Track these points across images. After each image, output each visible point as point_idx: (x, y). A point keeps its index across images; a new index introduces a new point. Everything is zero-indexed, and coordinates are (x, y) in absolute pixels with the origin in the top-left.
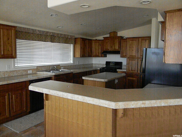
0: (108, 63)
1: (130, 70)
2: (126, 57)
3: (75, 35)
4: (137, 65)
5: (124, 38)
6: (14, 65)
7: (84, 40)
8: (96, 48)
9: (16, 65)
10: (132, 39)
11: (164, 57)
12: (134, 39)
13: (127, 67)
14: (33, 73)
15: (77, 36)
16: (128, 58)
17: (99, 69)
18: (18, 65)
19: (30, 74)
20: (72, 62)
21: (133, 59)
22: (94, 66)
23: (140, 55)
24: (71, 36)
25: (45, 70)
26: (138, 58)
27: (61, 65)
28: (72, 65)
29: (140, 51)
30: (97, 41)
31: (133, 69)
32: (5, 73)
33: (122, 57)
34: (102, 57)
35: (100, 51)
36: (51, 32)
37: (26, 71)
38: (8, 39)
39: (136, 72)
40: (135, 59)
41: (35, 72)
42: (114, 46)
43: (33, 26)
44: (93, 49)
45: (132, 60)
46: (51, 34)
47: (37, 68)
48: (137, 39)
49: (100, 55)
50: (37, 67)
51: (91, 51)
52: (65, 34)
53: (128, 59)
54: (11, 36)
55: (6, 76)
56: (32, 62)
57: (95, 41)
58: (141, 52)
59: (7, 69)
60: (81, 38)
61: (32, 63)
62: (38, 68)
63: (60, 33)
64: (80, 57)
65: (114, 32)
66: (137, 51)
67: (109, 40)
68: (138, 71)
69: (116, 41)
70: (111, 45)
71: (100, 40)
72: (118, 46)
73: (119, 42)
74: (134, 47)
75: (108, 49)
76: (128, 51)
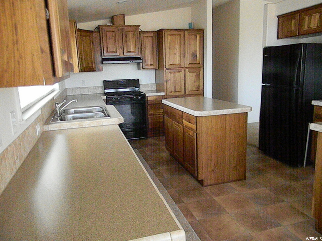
4: (183, 81)
8: (85, 49)
10: (171, 32)
12: (176, 32)
17: (105, 98)
22: (69, 93)
26: (184, 68)
29: (187, 56)
31: (178, 89)
32: (13, 152)
33: (143, 69)
37: (34, 127)
41: (41, 126)
42: (127, 46)
44: (82, 53)
45: (174, 73)
47: (42, 114)
49: (94, 66)
53: (167, 71)
55: (17, 164)
66: (182, 56)
67: (113, 31)
68: (185, 92)
69: (130, 35)
70: (121, 44)
71: (91, 32)
72: (137, 46)
73: (137, 38)
74: (176, 47)
75: (114, 52)
76: (167, 56)
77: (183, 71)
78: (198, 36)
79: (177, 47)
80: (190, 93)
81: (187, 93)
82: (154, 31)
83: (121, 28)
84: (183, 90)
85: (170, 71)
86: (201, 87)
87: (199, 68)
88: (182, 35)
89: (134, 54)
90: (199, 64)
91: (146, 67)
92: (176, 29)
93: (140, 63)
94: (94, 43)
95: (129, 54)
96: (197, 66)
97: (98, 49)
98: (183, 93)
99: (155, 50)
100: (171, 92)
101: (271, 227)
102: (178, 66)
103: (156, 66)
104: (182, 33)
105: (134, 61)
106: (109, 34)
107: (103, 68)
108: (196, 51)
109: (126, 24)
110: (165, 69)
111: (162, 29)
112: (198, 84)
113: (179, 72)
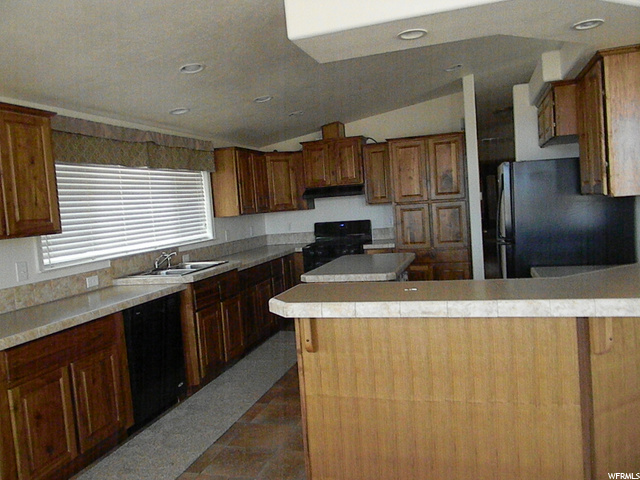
0: (321, 228)
1: (407, 243)
2: (391, 203)
3: (212, 139)
4: (427, 224)
5: (369, 141)
6: (41, 262)
7: (244, 153)
8: (279, 180)
9: (46, 262)
10: (403, 143)
11: (605, 179)
12: (412, 142)
13: (396, 233)
14: (102, 286)
15: (218, 143)
16: (398, 204)
17: (301, 250)
18: (54, 260)
19: (93, 291)
20: (209, 235)
21: (416, 206)
22: (270, 242)
23: (433, 191)
24: (202, 143)
25: (137, 270)
26: (429, 202)
27: (180, 250)
28: (212, 244)
29: (433, 180)
30: (281, 158)
31: (418, 237)
32: (12, 295)
33: (370, 204)
34: (300, 208)
35: (293, 190)
36: (147, 130)
37: (79, 279)
38: (33, 162)
39: (427, 245)
40: (419, 206)
41: (106, 280)
42: (342, 170)
43: (90, 108)
44: (272, 185)
45: (411, 210)
46: (148, 138)
47: (113, 267)
48: (420, 142)
49: (294, 202)
50: (113, 260)
51: (266, 192)
52: (185, 135)
53: (398, 207)
54: (39, 147)
55: (19, 306)
56: (95, 244)
57: (274, 158)
58: (437, 180)
59: (17, 280)
60: (237, 148)
61: (96, 250)
62: (116, 266)
63: (171, 133)
64: (237, 214)
65: (337, 123)
66: (424, 181)
67: (320, 150)
68: (432, 244)
69: (347, 152)
70: (332, 167)
72: (357, 169)
74: (412, 167)
75: (323, 180)
76: (397, 183)
77: (426, 206)
78: (453, 145)
79: (415, 167)
80: (442, 245)
81: (436, 245)
83: (332, 143)
84: (428, 239)
85: (403, 207)
86: (465, 235)
87: (459, 200)
88: (422, 147)
90: (458, 193)
91: (374, 201)
92: (412, 138)
95: (344, 181)
96: (453, 196)
97: (301, 177)
102: (417, 199)
103: (390, 198)
104: (422, 143)
108: (449, 171)
109: (346, 135)
110: (394, 204)
112: (458, 229)
113: (420, 209)
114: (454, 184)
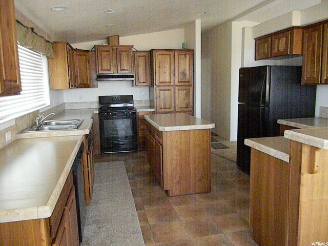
4: (172, 98)
8: (81, 67)
16: (157, 86)
17: (98, 112)
21: (167, 88)
22: (67, 107)
23: (176, 80)
26: (174, 86)
28: (50, 108)
29: (177, 74)
30: (83, 54)
31: (168, 105)
35: (89, 75)
40: (169, 88)
42: (121, 65)
45: (165, 90)
49: (89, 82)
51: (75, 75)
53: (157, 88)
57: (78, 53)
58: (179, 74)
60: (68, 43)
64: (68, 88)
65: (118, 36)
66: (172, 74)
67: (108, 51)
68: (175, 109)
69: (124, 54)
70: (115, 63)
71: (88, 51)
72: (130, 65)
73: (130, 57)
74: (166, 66)
75: (109, 70)
76: (157, 74)
77: (172, 88)
78: (188, 56)
79: (168, 66)
80: (180, 110)
81: (177, 110)
82: (147, 51)
83: (115, 48)
84: (173, 106)
85: (160, 88)
86: (191, 104)
87: (189, 86)
88: (172, 56)
89: (127, 72)
90: (189, 82)
91: (139, 84)
92: (166, 50)
93: (133, 80)
94: (90, 62)
95: (122, 72)
96: (187, 84)
97: (94, 67)
98: (172, 109)
99: (148, 69)
100: (161, 108)
101: (213, 233)
102: (168, 84)
103: (149, 83)
104: (172, 53)
105: (127, 79)
106: (104, 54)
107: (98, 84)
108: (185, 70)
109: (120, 44)
110: (155, 86)
111: (153, 50)
112: (188, 101)
113: (169, 90)
114: (187, 77)
